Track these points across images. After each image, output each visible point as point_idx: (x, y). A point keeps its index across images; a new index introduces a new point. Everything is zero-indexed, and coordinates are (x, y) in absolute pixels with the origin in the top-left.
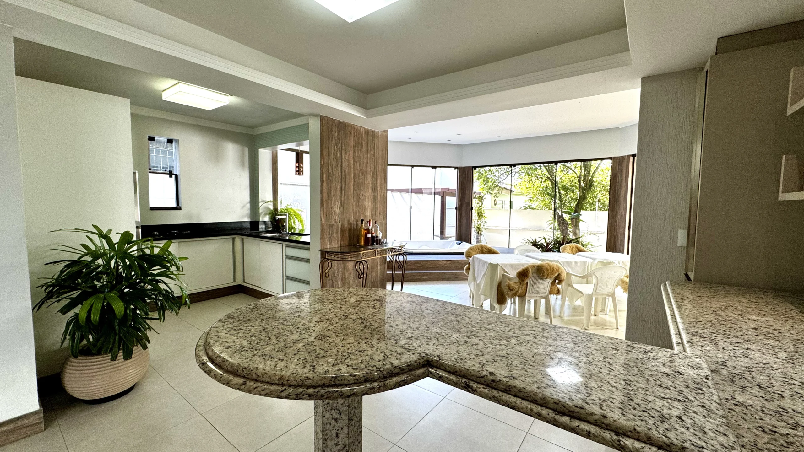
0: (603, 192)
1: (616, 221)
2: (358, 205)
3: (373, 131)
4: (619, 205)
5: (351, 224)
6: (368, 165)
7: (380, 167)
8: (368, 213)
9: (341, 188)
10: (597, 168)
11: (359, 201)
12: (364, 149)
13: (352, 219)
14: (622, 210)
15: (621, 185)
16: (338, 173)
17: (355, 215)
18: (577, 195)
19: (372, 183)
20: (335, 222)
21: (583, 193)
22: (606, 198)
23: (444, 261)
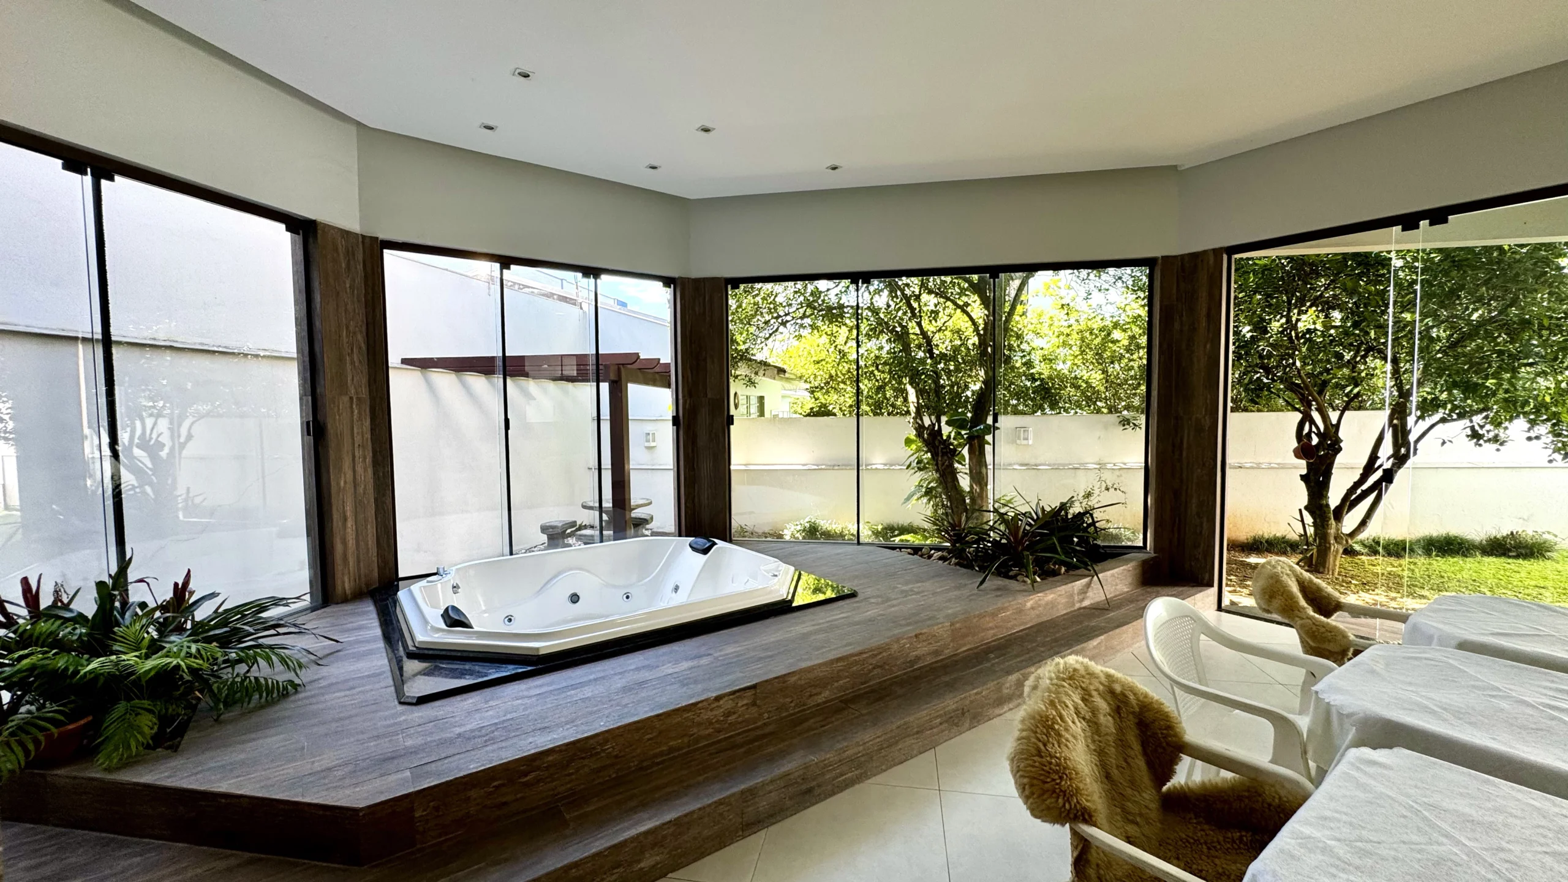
23: (721, 702)
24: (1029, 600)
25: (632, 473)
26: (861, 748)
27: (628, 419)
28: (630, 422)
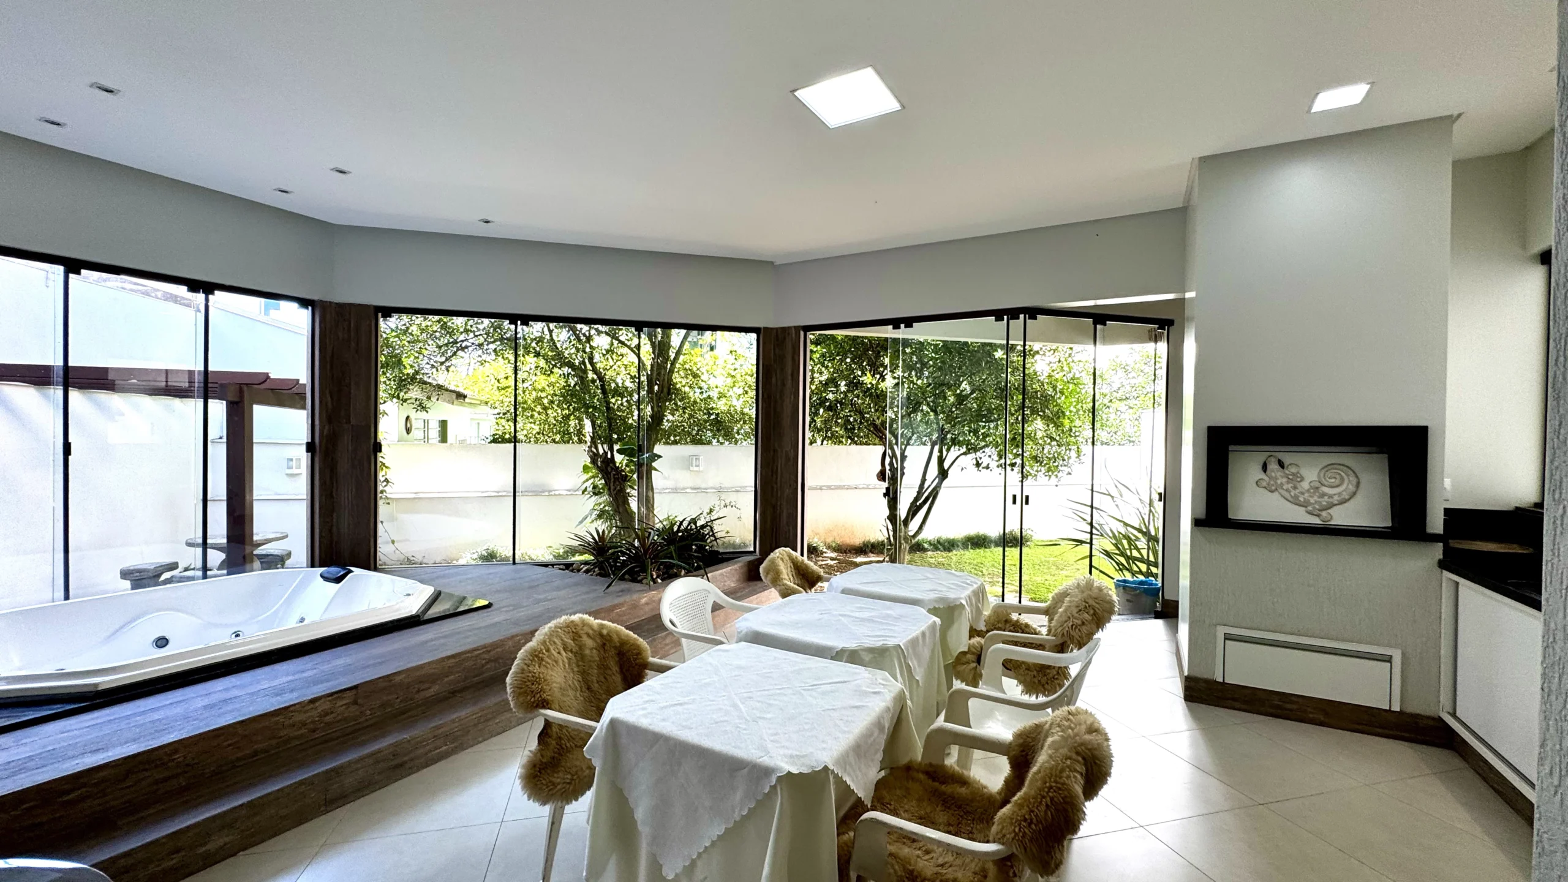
23: (317, 704)
24: (644, 597)
25: (255, 504)
26: (456, 724)
27: (252, 443)
28: (254, 446)
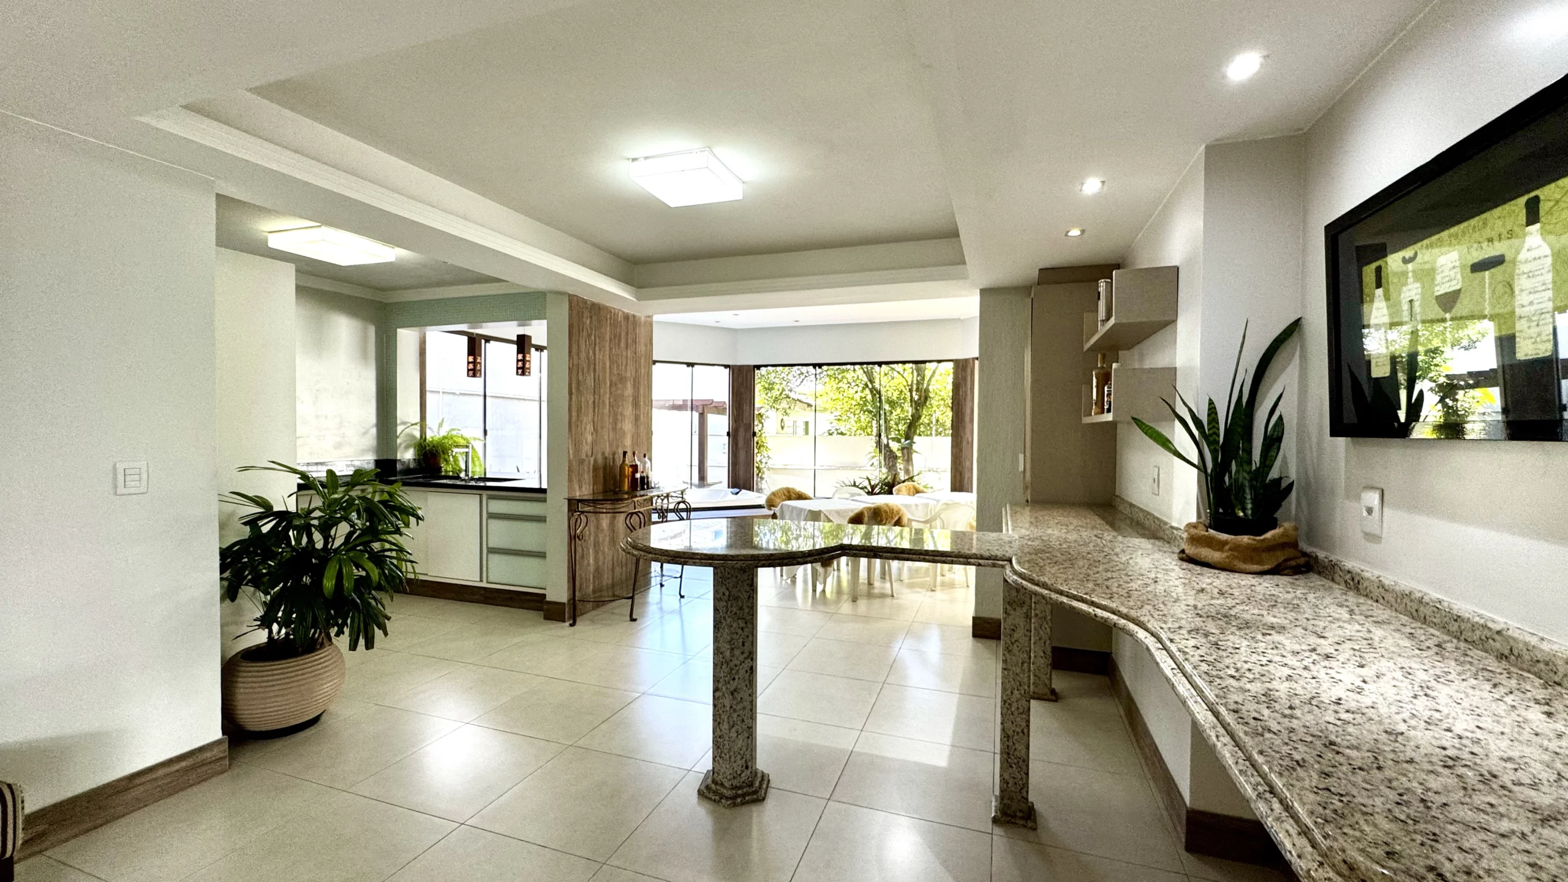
0: (942, 408)
1: (961, 451)
2: (614, 429)
3: (634, 316)
4: (964, 428)
5: (606, 458)
6: (628, 368)
7: (643, 371)
8: (628, 442)
9: (594, 402)
10: (934, 372)
11: (616, 424)
12: (623, 344)
13: (607, 451)
14: (968, 435)
15: (965, 400)
16: (590, 381)
17: (611, 445)
18: (908, 412)
19: (633, 396)
20: (587, 456)
21: (917, 410)
22: (947, 417)
27: (707, 431)
